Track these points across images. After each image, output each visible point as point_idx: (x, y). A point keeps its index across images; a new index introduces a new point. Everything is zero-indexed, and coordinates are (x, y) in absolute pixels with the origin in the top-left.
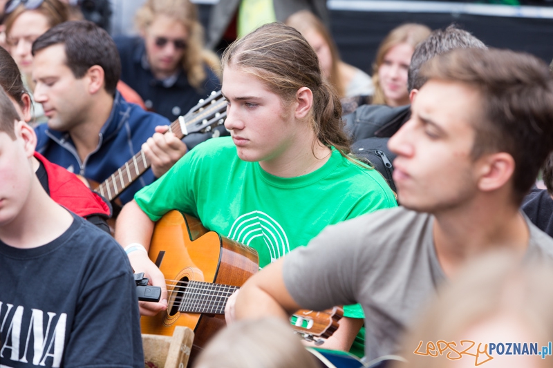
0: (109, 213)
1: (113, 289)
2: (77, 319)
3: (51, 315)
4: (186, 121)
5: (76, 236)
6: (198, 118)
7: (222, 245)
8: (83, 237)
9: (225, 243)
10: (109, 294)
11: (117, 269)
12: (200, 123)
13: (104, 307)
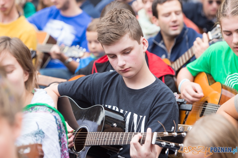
0: (174, 74)
1: (166, 108)
2: (150, 119)
3: (141, 117)
4: (212, 34)
5: (156, 86)
6: (216, 32)
7: (222, 88)
8: (158, 87)
9: (223, 87)
10: (164, 109)
11: (169, 100)
12: (217, 34)
13: (161, 114)
